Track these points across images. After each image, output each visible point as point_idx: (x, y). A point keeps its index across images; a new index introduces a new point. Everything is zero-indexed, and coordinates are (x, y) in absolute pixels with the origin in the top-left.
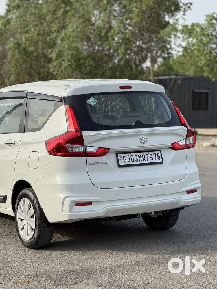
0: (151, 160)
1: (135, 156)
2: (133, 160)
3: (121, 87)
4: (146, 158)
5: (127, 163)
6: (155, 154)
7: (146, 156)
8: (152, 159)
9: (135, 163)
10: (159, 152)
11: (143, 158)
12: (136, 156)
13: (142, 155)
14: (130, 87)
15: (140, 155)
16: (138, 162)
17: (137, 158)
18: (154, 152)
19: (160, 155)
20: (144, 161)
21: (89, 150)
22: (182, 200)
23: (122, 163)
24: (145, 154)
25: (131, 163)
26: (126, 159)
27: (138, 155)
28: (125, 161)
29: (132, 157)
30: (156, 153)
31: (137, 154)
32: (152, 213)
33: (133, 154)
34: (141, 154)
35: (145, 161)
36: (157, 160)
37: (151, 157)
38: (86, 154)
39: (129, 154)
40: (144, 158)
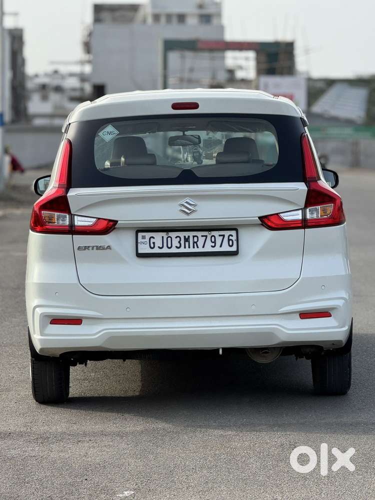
0: (212, 246)
1: (176, 237)
2: (169, 246)
3: (176, 106)
4: (200, 243)
5: (156, 250)
6: (224, 236)
7: (201, 240)
8: (213, 244)
9: (174, 250)
10: (233, 233)
11: (194, 242)
12: (178, 239)
13: (194, 237)
14: (195, 106)
15: (189, 237)
16: (182, 250)
17: (179, 242)
18: (222, 233)
19: (234, 238)
20: (194, 247)
21: (79, 222)
22: (282, 329)
23: (144, 249)
24: (199, 234)
25: (165, 250)
26: (154, 243)
27: (185, 237)
28: (152, 246)
29: (169, 239)
30: (227, 233)
31: (182, 234)
32: (218, 350)
33: (171, 234)
34: (191, 234)
35: (198, 247)
36: (226, 248)
37: (213, 240)
38: (72, 230)
39: (164, 234)
40: (196, 243)
